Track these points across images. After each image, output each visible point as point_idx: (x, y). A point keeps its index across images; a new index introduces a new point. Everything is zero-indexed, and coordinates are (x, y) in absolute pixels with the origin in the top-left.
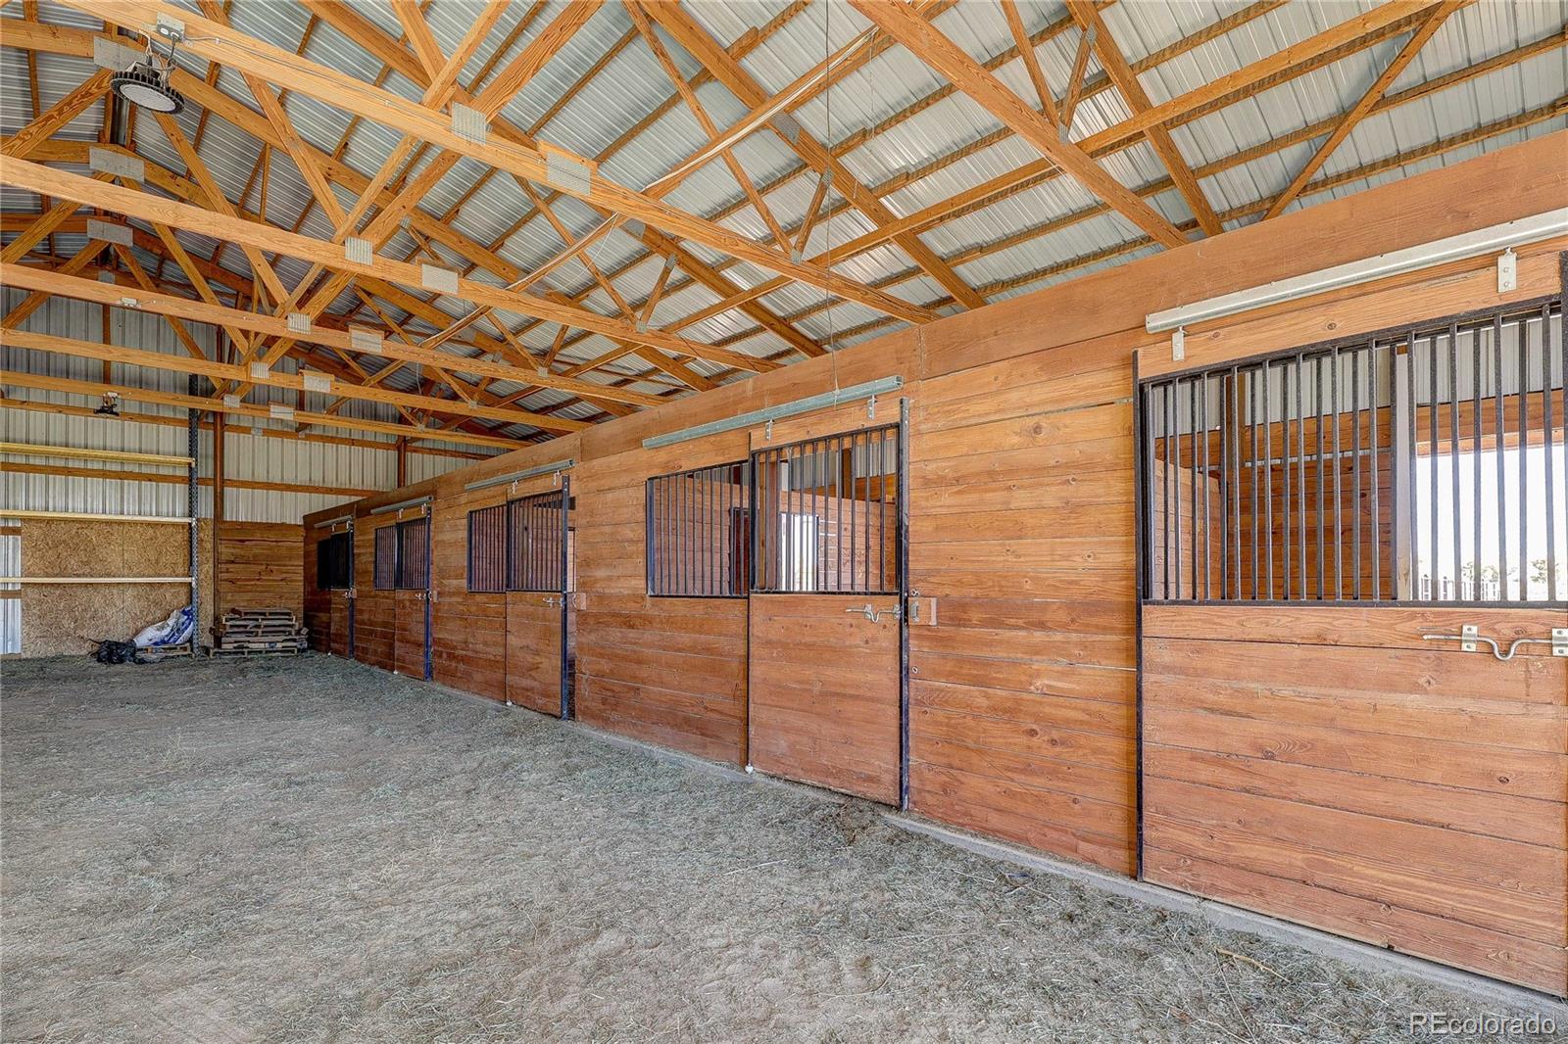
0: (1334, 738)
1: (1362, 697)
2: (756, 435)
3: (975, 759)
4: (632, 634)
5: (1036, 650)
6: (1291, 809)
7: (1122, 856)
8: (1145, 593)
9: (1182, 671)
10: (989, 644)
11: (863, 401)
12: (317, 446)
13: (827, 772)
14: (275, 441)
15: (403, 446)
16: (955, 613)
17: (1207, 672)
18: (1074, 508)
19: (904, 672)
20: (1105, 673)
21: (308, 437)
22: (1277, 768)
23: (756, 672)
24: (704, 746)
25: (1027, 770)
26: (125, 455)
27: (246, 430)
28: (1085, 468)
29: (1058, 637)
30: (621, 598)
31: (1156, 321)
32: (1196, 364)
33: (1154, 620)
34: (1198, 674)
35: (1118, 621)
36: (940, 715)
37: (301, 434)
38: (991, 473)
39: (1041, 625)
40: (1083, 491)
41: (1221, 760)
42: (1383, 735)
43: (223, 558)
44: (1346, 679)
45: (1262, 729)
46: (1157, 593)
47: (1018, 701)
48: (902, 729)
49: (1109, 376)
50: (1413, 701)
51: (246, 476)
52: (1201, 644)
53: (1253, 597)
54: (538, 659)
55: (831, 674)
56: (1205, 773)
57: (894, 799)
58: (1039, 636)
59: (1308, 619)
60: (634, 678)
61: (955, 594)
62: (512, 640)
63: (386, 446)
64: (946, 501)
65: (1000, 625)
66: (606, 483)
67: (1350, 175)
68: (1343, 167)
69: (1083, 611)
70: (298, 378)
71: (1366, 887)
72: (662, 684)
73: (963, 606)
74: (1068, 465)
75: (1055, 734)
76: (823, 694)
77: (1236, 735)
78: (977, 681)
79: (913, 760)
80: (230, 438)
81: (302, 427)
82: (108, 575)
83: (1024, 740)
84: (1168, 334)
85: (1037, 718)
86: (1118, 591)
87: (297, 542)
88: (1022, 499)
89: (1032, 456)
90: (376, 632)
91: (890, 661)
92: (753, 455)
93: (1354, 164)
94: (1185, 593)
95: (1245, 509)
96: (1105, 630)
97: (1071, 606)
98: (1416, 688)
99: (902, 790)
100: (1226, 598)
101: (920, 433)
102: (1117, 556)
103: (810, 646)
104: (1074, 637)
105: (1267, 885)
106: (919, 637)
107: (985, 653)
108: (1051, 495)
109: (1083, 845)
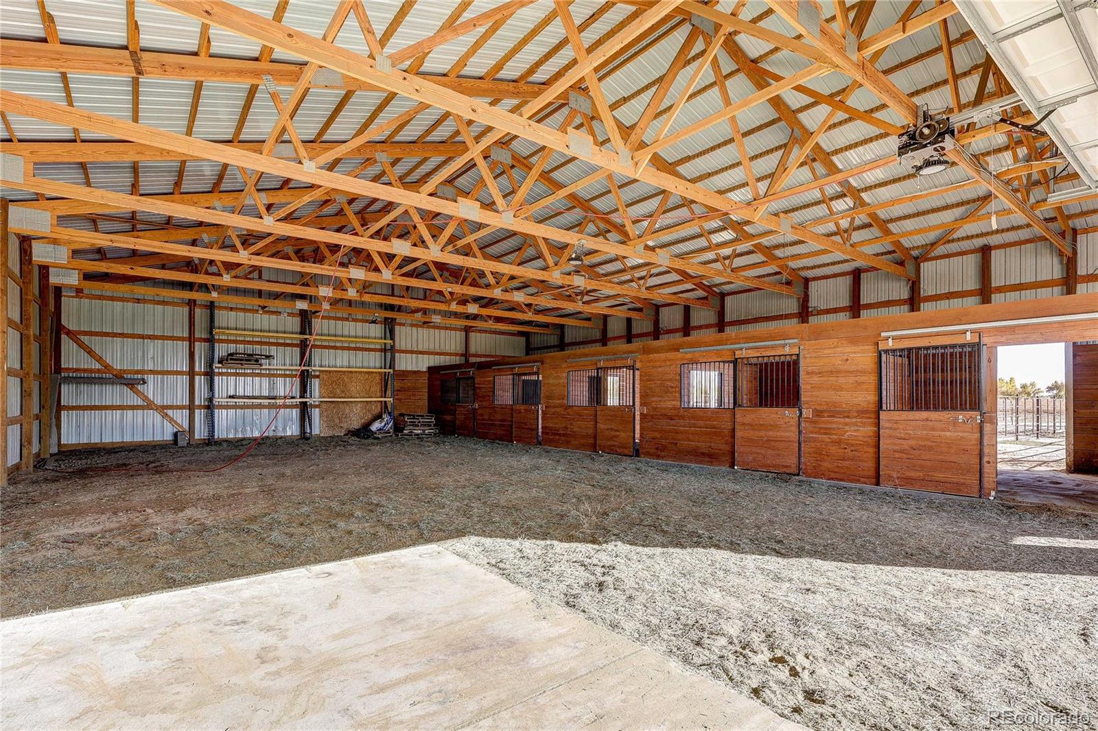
0: (930, 444)
1: (937, 433)
2: (737, 353)
3: (825, 458)
4: (672, 422)
5: (847, 424)
6: (919, 462)
7: (874, 481)
8: (880, 407)
9: (891, 428)
10: (831, 423)
11: (784, 346)
12: (432, 331)
13: (769, 466)
14: (414, 329)
15: (467, 330)
16: (818, 413)
17: (898, 429)
18: (859, 384)
19: (800, 432)
20: (870, 430)
21: (428, 327)
22: (916, 452)
23: (738, 434)
24: (712, 462)
25: (844, 460)
26: (358, 340)
27: (403, 325)
28: (863, 372)
29: (854, 420)
30: (665, 408)
31: (883, 334)
32: (895, 347)
33: (883, 415)
34: (895, 429)
35: (873, 416)
36: (813, 445)
37: (425, 326)
38: (831, 372)
39: (848, 417)
40: (862, 379)
41: (902, 451)
42: (941, 442)
43: (396, 388)
44: (933, 429)
45: (913, 443)
46: (884, 408)
47: (840, 439)
48: (799, 449)
49: (870, 347)
50: (948, 434)
51: (403, 348)
52: (896, 422)
53: (919, 409)
54: (618, 433)
55: (771, 433)
56: (897, 455)
57: (797, 472)
58: (847, 420)
59: (924, 414)
60: (674, 439)
61: (818, 408)
62: (601, 426)
63: (460, 330)
64: (816, 379)
65: (834, 417)
66: (657, 364)
67: (963, 239)
68: (960, 236)
69: (862, 413)
70: (465, 307)
71: (937, 479)
72: (689, 440)
73: (822, 412)
74: (857, 371)
75: (853, 448)
76: (767, 440)
77: (906, 445)
78: (825, 434)
79: (803, 460)
80: (397, 328)
81: (425, 323)
82: (351, 397)
83: (843, 451)
84: (887, 339)
85: (847, 444)
86: (872, 407)
87: (424, 381)
88: (842, 380)
89: (845, 368)
90: (495, 425)
91: (795, 429)
92: (736, 359)
93: (965, 235)
94: (892, 408)
95: (917, 372)
96: (869, 418)
97: (858, 412)
98: (949, 431)
99: (800, 470)
100: (912, 409)
101: (805, 358)
102: (872, 397)
103: (761, 425)
104: (859, 420)
105: (913, 482)
106: (805, 421)
107: (829, 426)
108: (852, 379)
109: (862, 479)
